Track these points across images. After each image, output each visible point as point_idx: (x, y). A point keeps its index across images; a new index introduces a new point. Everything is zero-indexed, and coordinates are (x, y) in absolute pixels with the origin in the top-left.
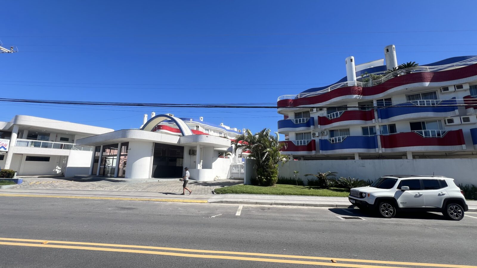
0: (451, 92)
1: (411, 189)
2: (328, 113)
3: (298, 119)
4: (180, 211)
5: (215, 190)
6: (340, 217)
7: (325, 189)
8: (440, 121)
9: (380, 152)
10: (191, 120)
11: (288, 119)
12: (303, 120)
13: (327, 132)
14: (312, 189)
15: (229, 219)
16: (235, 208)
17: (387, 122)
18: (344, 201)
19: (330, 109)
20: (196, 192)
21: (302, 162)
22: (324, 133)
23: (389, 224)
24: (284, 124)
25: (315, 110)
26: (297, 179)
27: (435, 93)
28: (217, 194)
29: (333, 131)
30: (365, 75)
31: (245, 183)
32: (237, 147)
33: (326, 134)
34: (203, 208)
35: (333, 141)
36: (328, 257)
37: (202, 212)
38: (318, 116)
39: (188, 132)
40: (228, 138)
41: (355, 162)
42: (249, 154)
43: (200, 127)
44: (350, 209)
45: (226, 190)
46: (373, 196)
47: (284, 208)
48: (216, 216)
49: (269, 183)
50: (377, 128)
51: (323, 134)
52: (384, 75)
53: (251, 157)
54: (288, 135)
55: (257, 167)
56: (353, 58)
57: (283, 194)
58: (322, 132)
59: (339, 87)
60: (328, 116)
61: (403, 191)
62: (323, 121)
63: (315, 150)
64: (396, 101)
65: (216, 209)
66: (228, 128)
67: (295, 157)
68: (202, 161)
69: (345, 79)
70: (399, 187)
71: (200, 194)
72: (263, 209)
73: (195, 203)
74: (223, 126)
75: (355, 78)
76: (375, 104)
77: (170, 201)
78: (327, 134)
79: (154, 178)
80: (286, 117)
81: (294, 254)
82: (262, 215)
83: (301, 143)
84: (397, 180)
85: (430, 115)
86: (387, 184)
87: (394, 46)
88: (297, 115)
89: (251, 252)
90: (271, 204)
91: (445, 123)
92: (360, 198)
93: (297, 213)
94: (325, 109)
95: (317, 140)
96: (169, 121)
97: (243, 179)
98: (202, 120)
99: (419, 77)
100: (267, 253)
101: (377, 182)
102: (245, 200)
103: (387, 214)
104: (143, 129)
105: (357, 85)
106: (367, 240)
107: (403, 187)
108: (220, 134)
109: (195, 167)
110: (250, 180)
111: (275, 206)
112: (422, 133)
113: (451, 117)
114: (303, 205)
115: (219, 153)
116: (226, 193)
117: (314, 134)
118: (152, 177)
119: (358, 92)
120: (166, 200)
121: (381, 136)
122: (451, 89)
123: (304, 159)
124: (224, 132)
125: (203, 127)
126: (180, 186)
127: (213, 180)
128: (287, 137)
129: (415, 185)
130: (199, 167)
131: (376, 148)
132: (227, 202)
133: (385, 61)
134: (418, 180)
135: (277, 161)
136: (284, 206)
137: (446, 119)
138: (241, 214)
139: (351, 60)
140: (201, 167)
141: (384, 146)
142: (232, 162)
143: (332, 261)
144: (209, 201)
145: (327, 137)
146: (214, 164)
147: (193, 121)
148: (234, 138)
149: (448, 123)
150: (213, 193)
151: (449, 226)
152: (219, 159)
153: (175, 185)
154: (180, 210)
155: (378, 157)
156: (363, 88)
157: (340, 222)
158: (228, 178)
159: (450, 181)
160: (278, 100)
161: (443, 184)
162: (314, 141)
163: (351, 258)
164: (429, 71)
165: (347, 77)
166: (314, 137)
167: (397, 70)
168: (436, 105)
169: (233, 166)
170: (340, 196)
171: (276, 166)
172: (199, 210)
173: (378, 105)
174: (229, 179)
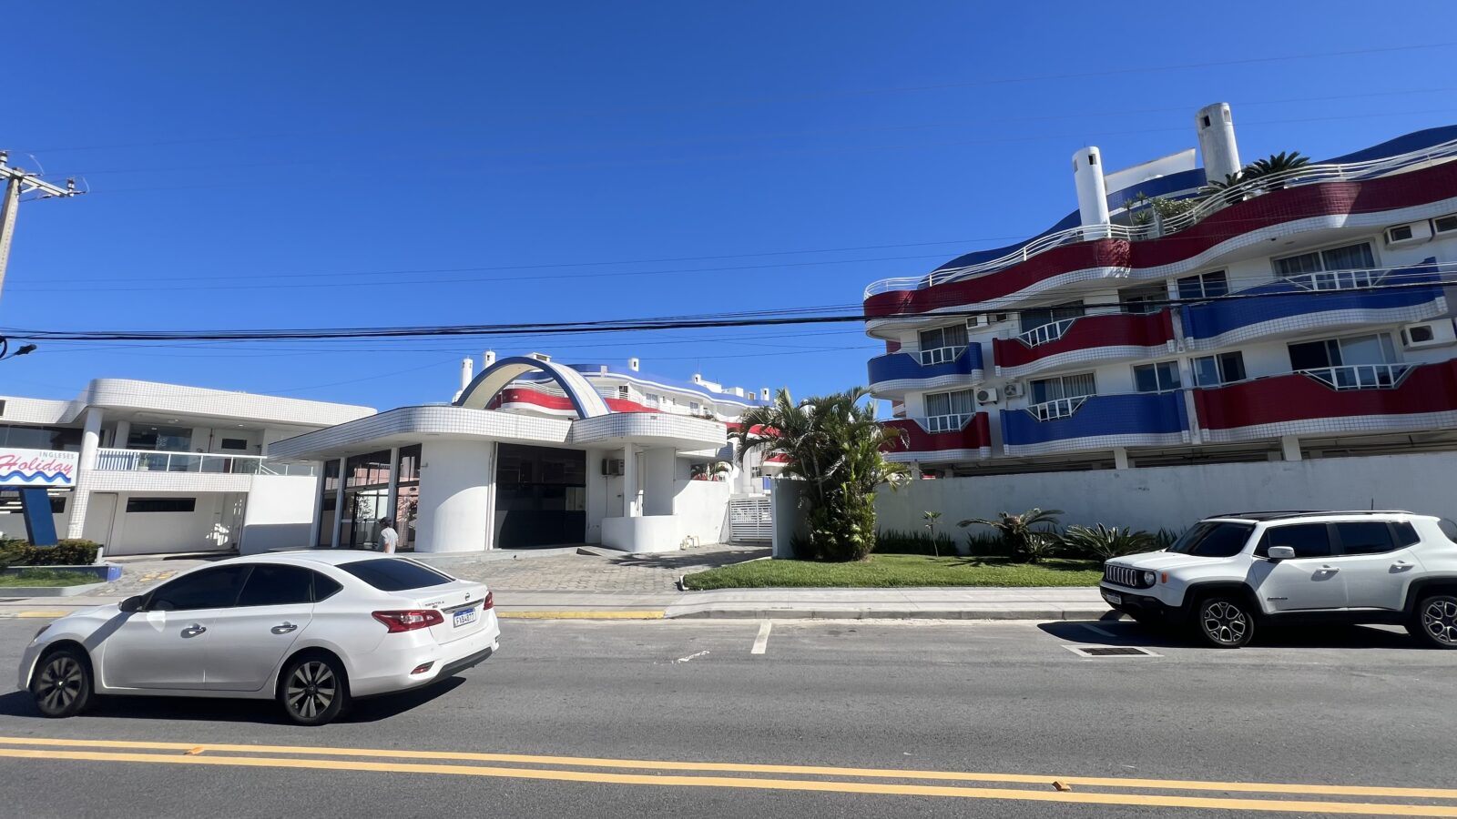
0: (1420, 243)
1: (1300, 554)
2: (1024, 328)
3: (932, 351)
4: (584, 647)
5: (684, 579)
6: (1075, 648)
7: (1024, 562)
8: (1386, 335)
9: (1197, 441)
10: (604, 368)
11: (900, 351)
12: (948, 353)
13: (1023, 386)
14: (983, 564)
15: (731, 666)
16: (747, 631)
17: (1213, 347)
18: (1088, 600)
19: (1031, 316)
20: (628, 588)
21: (950, 482)
22: (1014, 389)
23: (1235, 666)
24: (888, 367)
25: (982, 320)
26: (934, 537)
27: (1367, 247)
28: (693, 592)
29: (1042, 382)
30: (1138, 204)
31: (775, 554)
32: (746, 444)
33: (1019, 392)
34: (650, 635)
35: (1043, 412)
36: (1043, 773)
37: (649, 647)
38: (995, 340)
39: (594, 407)
40: (716, 420)
41: (1117, 476)
42: (783, 465)
43: (630, 390)
44: (1105, 622)
45: (719, 577)
46: (1179, 582)
47: (899, 626)
48: (690, 657)
49: (847, 552)
50: (1184, 366)
51: (1010, 394)
52: (1200, 198)
53: (792, 473)
54: (901, 403)
55: (809, 504)
56: (1095, 151)
57: (893, 584)
58: (1007, 388)
59: (1055, 244)
60: (1026, 337)
61: (1275, 561)
62: (1010, 353)
63: (988, 443)
64: (1240, 281)
65: (693, 635)
66: (716, 388)
67: (928, 470)
68: (641, 492)
69: (1074, 219)
70: (1261, 550)
71: (640, 593)
72: (835, 632)
73: (628, 619)
74: (701, 382)
75: (1106, 215)
76: (1173, 293)
77: (553, 618)
78: (1024, 393)
79: (500, 549)
80: (893, 345)
81: (936, 768)
82: (831, 651)
83: (944, 425)
84: (1254, 527)
85: (1354, 317)
86: (1224, 541)
87: (1226, 107)
88: (928, 338)
89: (803, 765)
90: (859, 616)
91: (1405, 342)
92: (1136, 587)
93: (941, 641)
94: (1015, 317)
95: (993, 412)
96: (537, 376)
97: (769, 543)
98: (636, 369)
99: (1312, 200)
100: (852, 767)
101: (1191, 536)
102: (779, 607)
103: (1226, 635)
104: (460, 403)
105: (1113, 235)
106: (1165, 718)
107: (1274, 550)
108: (692, 408)
109: (622, 511)
110: (791, 544)
111: (871, 621)
112: (1329, 377)
113: (1423, 321)
114: (959, 615)
115: (693, 467)
116: (718, 588)
117: (983, 395)
118: (494, 547)
119: (1117, 259)
120: (541, 615)
121: (1196, 392)
122: (1420, 232)
123: (956, 475)
124: (706, 401)
125: (641, 390)
126: (579, 569)
127: (678, 548)
128: (900, 408)
129: (1311, 541)
130: (635, 509)
131: (1180, 431)
132: (723, 614)
133: (1202, 154)
134: (1322, 526)
135: (872, 484)
136: (899, 622)
137: (1407, 328)
138: (767, 649)
139: (1091, 159)
140: (641, 509)
141: (1208, 421)
142: (732, 491)
143: (1058, 787)
144: (670, 612)
145: (1024, 403)
146: (679, 501)
147: (609, 371)
148: (734, 419)
149: (1415, 340)
150: (680, 589)
151: (1428, 668)
152: (694, 485)
153: (563, 567)
154: (584, 643)
155: (1191, 459)
156: (1133, 245)
157: (1078, 665)
158: (725, 541)
159: (1426, 525)
160: (867, 295)
161: (1406, 536)
162: (985, 415)
163: (1114, 775)
164: (1343, 177)
165: (1078, 210)
166: (982, 404)
167: (1240, 181)
168: (1370, 287)
169: (737, 505)
170: (1074, 585)
171: (869, 497)
172: (640, 642)
173: (1182, 295)
174: (727, 543)
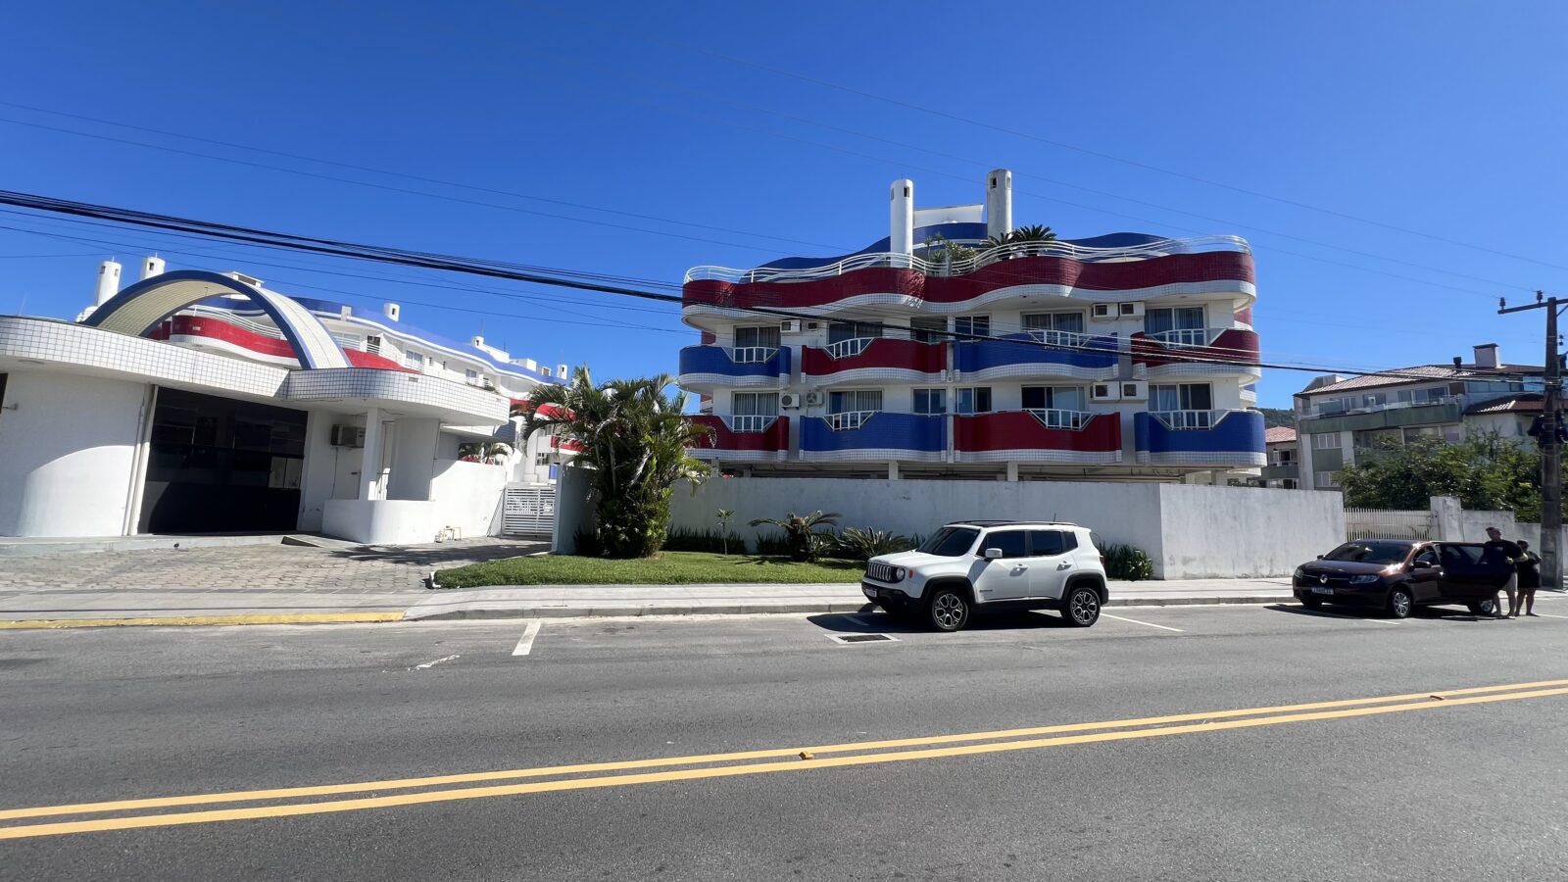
0: (1110, 320)
1: (1006, 555)
2: (832, 339)
3: (745, 349)
4: (280, 658)
5: (436, 575)
6: (835, 636)
7: (803, 561)
8: (1082, 388)
9: (951, 461)
10: (346, 310)
11: (713, 345)
12: (760, 353)
13: (823, 395)
14: (767, 563)
15: (485, 670)
16: (511, 631)
17: (973, 380)
18: (849, 594)
19: (840, 328)
20: (355, 586)
21: (747, 482)
22: (815, 397)
23: (950, 646)
24: (700, 359)
25: (795, 326)
26: (725, 536)
27: (1080, 315)
28: (447, 590)
29: (839, 394)
30: (935, 243)
31: (553, 550)
32: (532, 425)
33: (819, 401)
34: (386, 639)
35: (837, 423)
36: (792, 746)
37: (378, 654)
38: (804, 347)
39: (325, 352)
40: (497, 393)
41: (888, 485)
42: (574, 453)
43: (383, 342)
44: (864, 614)
45: (482, 572)
46: (922, 576)
47: (680, 622)
48: (433, 663)
49: (636, 548)
50: (950, 394)
51: (811, 401)
52: (981, 249)
53: (584, 462)
54: (710, 398)
55: (599, 496)
56: (910, 184)
57: (679, 580)
58: (809, 396)
59: (868, 264)
60: (831, 348)
61: (989, 560)
62: (816, 362)
63: (786, 447)
64: (1003, 326)
65: (439, 638)
66: (502, 357)
67: (728, 469)
68: (387, 470)
69: (884, 245)
70: (981, 552)
71: (372, 591)
72: (611, 629)
73: (351, 622)
74: (482, 347)
75: (910, 247)
76: (951, 328)
77: (233, 624)
78: (823, 402)
79: (151, 535)
80: (708, 337)
81: (697, 753)
82: (606, 649)
83: (748, 426)
84: (979, 531)
85: (1064, 370)
86: (954, 543)
87: (1009, 174)
88: (743, 335)
89: (559, 765)
90: (640, 613)
91: (1092, 396)
92: (890, 582)
93: (717, 635)
94: (824, 324)
95: (794, 417)
96: (238, 305)
97: (548, 537)
98: (395, 318)
99: (1046, 269)
100: (612, 762)
101: (934, 540)
102: (551, 605)
103: (948, 621)
104: (94, 322)
105: (914, 266)
106: (895, 691)
107: (989, 552)
108: (468, 375)
109: (356, 492)
110: (574, 538)
111: (651, 618)
112: (1043, 417)
113: (1105, 381)
114: (738, 610)
115: (462, 446)
116: (479, 585)
117: (787, 400)
118: (141, 529)
119: (913, 289)
120: (214, 620)
121: (956, 417)
122: (1112, 311)
123: (753, 476)
124: (487, 370)
125: (400, 346)
126: (283, 563)
127: (432, 540)
128: (708, 404)
129: (1014, 545)
130: (376, 491)
131: (940, 450)
132: (482, 614)
133: (987, 210)
134: (1022, 533)
135: (671, 479)
136: (680, 617)
137: (1095, 385)
138: (531, 652)
139: (906, 190)
140: (385, 492)
141: (962, 445)
142: (510, 478)
143: (803, 756)
144: (411, 613)
145: (821, 412)
146: (438, 484)
147: (354, 314)
148: (522, 396)
149: (1097, 395)
150: (430, 587)
151: (1069, 641)
152: (460, 466)
153: (258, 559)
154: (282, 653)
155: (945, 475)
156: (927, 278)
157: (834, 651)
158: (493, 534)
159: (1083, 534)
160: (687, 279)
161: (1068, 542)
162: (787, 419)
163: (850, 741)
164: (1075, 257)
165: (889, 238)
166: (785, 408)
167: (1010, 241)
168: (1078, 346)
169: (509, 494)
170: (841, 582)
171: (665, 492)
172: (366, 649)
173: (957, 329)
174: (497, 536)
